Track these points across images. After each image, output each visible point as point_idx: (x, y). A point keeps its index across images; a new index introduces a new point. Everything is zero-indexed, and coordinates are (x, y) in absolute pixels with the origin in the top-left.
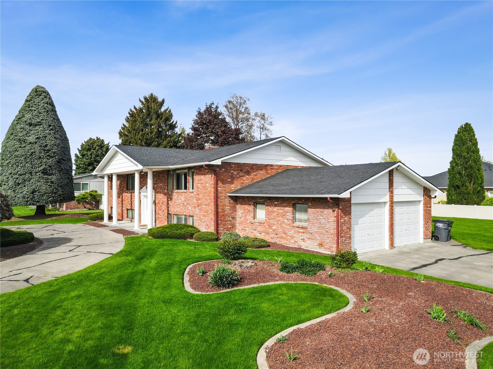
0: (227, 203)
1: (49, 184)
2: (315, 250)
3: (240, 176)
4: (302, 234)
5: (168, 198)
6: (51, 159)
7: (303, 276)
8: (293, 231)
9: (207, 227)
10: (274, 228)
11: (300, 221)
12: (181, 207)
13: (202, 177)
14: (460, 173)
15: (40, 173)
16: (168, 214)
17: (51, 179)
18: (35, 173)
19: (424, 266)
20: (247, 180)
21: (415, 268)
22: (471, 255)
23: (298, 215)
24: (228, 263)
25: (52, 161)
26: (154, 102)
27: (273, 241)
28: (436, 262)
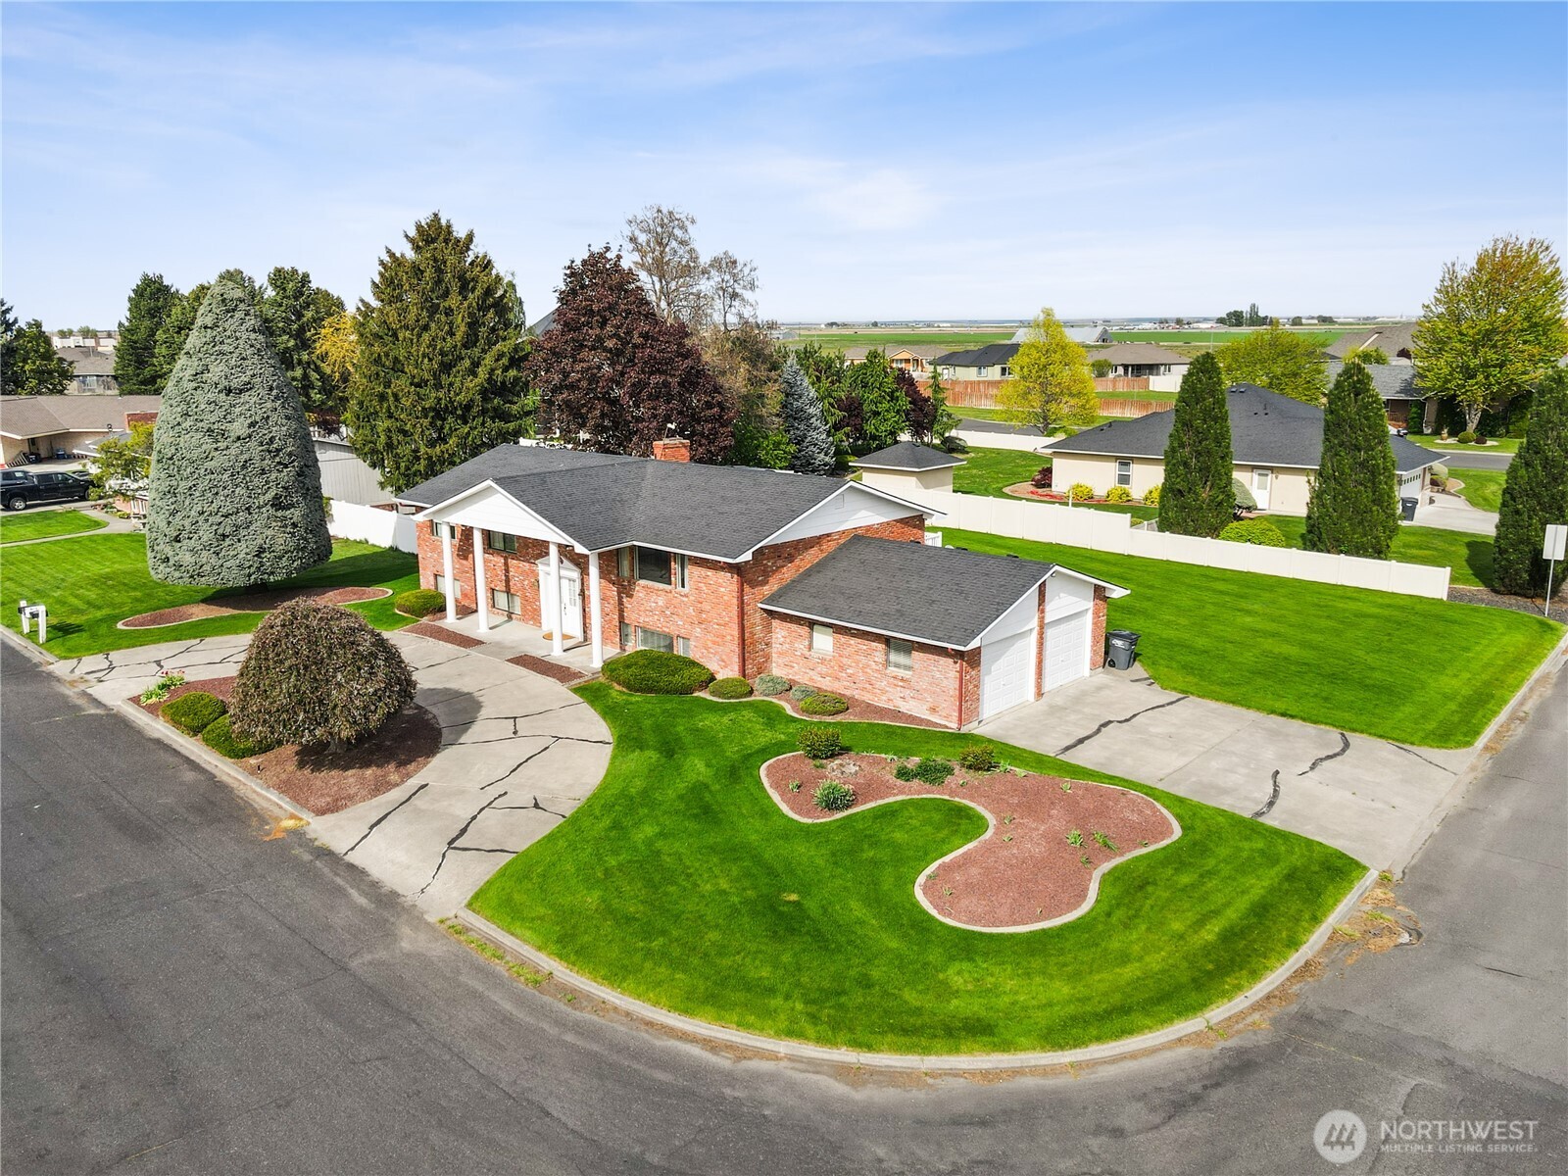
0: (758, 621)
1: (288, 530)
2: (923, 717)
3: (778, 568)
4: (902, 689)
5: (619, 593)
6: (285, 470)
7: (927, 785)
8: (885, 683)
9: (723, 664)
10: (850, 671)
11: (897, 666)
13: (709, 573)
14: (1186, 464)
15: (269, 507)
16: (620, 622)
17: (291, 519)
18: (258, 507)
19: (1081, 741)
20: (789, 572)
21: (1068, 748)
22: (1153, 708)
23: (894, 657)
24: (822, 766)
25: (286, 475)
26: (446, 241)
27: (848, 693)
28: (1098, 731)
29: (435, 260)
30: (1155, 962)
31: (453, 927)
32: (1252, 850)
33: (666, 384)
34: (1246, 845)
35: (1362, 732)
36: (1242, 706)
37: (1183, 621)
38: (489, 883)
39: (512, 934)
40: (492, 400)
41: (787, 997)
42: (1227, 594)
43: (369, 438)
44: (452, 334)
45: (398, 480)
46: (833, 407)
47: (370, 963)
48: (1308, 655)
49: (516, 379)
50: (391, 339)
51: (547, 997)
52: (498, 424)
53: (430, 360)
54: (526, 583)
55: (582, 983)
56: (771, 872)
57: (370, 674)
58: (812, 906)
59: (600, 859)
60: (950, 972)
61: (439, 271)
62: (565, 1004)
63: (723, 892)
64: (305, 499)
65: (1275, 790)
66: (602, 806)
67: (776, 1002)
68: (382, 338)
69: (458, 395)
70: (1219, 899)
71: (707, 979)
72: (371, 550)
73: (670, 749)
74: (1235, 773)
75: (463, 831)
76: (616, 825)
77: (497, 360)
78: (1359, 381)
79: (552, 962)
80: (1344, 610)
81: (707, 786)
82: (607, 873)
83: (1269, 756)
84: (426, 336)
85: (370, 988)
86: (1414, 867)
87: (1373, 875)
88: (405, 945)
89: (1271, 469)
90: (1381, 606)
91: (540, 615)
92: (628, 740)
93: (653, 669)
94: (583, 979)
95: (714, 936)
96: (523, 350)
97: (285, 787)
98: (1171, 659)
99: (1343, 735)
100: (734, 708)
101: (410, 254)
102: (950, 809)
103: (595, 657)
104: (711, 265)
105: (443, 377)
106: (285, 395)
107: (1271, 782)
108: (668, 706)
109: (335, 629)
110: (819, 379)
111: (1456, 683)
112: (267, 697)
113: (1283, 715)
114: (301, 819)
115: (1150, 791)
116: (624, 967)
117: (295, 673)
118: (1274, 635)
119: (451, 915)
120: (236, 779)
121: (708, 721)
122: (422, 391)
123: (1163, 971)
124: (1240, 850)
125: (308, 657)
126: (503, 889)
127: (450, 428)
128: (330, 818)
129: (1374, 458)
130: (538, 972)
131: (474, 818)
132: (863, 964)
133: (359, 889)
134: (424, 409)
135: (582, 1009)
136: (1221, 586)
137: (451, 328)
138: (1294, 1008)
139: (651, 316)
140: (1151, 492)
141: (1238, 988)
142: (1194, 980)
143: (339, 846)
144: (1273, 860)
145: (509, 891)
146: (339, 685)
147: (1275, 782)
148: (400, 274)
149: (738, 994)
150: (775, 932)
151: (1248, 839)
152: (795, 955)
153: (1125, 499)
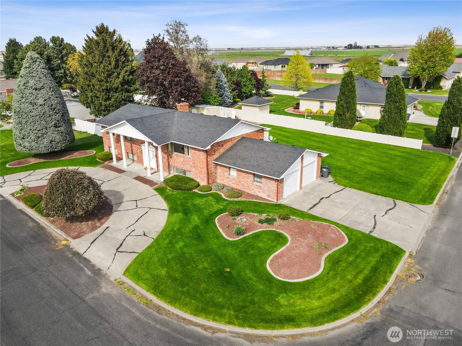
0: (213, 166)
1: (60, 134)
2: (265, 198)
3: (218, 149)
4: (259, 189)
5: (168, 156)
6: (57, 115)
7: (268, 225)
8: (253, 187)
9: (202, 180)
10: (242, 183)
11: (257, 182)
12: (180, 164)
13: (197, 152)
14: (342, 106)
15: (53, 127)
16: (169, 165)
17: (60, 131)
18: (49, 127)
19: (315, 206)
20: (222, 150)
21: (311, 208)
22: (336, 192)
23: (256, 179)
24: (235, 219)
25: (58, 116)
26: (107, 33)
27: (242, 189)
28: (320, 201)
29: (103, 39)
30: (343, 291)
31: (119, 282)
32: (370, 247)
33: (180, 81)
34: (368, 245)
35: (400, 200)
36: (363, 191)
37: (343, 159)
38: (130, 265)
39: (138, 285)
40: (124, 86)
41: (228, 309)
42: (355, 148)
43: (85, 99)
44: (110, 64)
45: (96, 112)
46: (232, 84)
47: (92, 298)
48: (382, 171)
49: (132, 79)
50: (90, 66)
51: (151, 310)
52: (127, 94)
53: (104, 73)
54: (138, 151)
55: (162, 304)
56: (221, 260)
57: (88, 193)
58: (234, 273)
59: (166, 256)
60: (280, 298)
61: (105, 43)
62: (156, 312)
63: (206, 268)
64: (65, 123)
65: (375, 223)
66: (166, 235)
67: (225, 311)
68: (87, 66)
69: (113, 85)
70: (362, 266)
71: (202, 302)
72: (88, 135)
73: (186, 212)
74: (362, 216)
75: (121, 245)
76: (170, 242)
77: (126, 73)
78: (398, 81)
79: (152, 296)
80: (391, 154)
81: (198, 226)
82: (168, 261)
83: (372, 209)
84: (102, 65)
85: (92, 308)
86: (419, 250)
87: (407, 254)
88: (104, 290)
89: (367, 104)
90: (402, 152)
91: (143, 162)
92: (173, 210)
93: (180, 182)
94: (162, 303)
95: (203, 285)
96: (134, 69)
97: (63, 228)
98: (340, 174)
99: (394, 201)
100: (206, 196)
101: (95, 38)
102: (276, 234)
103: (161, 177)
104: (193, 40)
105: (108, 79)
106: (55, 90)
107: (374, 219)
108: (185, 195)
109: (75, 179)
110: (227, 75)
111: (426, 180)
112: (54, 202)
113: (376, 194)
114: (68, 240)
115: (337, 224)
116: (175, 298)
117: (63, 195)
118: (371, 164)
119: (118, 277)
120: (46, 225)
121: (198, 201)
122: (101, 83)
123: (346, 295)
124: (367, 247)
125: (67, 189)
126: (135, 268)
127: (112, 95)
128: (78, 240)
129: (401, 105)
130: (147, 299)
131: (124, 240)
132: (252, 295)
133: (88, 268)
134: (103, 89)
135: (162, 314)
136: (353, 145)
137: (110, 62)
138: (387, 306)
139: (174, 58)
140: (330, 111)
141: (370, 300)
142: (356, 298)
143: (81, 251)
144: (377, 250)
145: (137, 268)
146: (78, 197)
147: (375, 219)
148: (92, 44)
149: (212, 308)
150: (223, 284)
151: (369, 242)
152: (230, 292)
153: (322, 113)
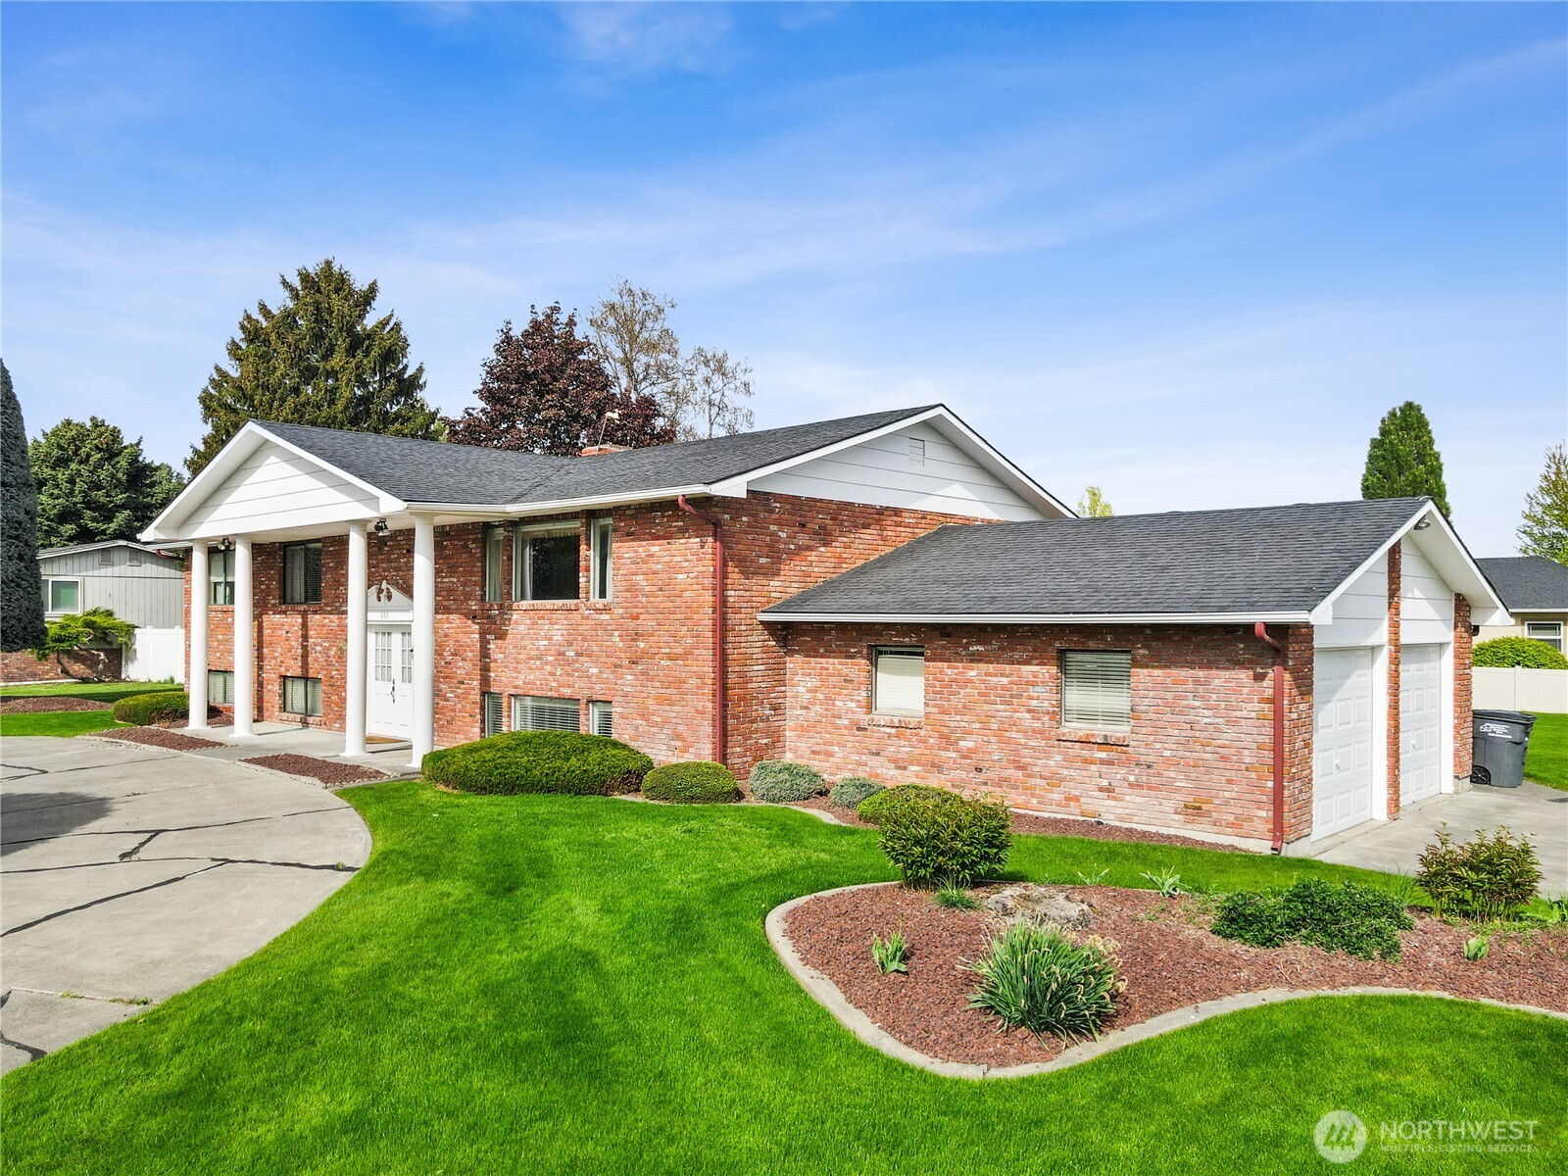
0: (757, 651)
3: (800, 549)
4: (1104, 769)
5: (483, 634)
8: (1058, 758)
9: (678, 744)
10: (966, 744)
11: (1090, 716)
12: (548, 668)
13: (654, 549)
16: (483, 694)
23: (1076, 698)
24: (966, 904)
54: (333, 653)
68: (234, 412)
100: (700, 812)
121: (629, 832)
